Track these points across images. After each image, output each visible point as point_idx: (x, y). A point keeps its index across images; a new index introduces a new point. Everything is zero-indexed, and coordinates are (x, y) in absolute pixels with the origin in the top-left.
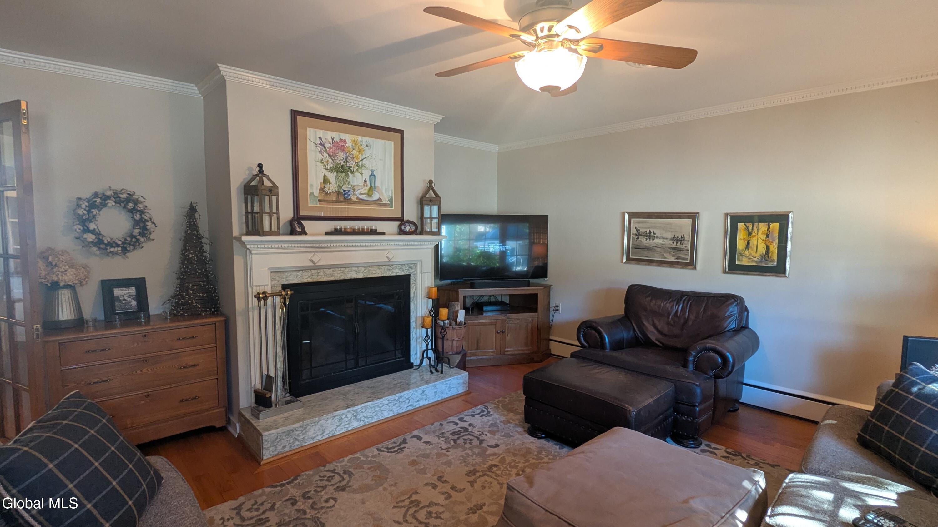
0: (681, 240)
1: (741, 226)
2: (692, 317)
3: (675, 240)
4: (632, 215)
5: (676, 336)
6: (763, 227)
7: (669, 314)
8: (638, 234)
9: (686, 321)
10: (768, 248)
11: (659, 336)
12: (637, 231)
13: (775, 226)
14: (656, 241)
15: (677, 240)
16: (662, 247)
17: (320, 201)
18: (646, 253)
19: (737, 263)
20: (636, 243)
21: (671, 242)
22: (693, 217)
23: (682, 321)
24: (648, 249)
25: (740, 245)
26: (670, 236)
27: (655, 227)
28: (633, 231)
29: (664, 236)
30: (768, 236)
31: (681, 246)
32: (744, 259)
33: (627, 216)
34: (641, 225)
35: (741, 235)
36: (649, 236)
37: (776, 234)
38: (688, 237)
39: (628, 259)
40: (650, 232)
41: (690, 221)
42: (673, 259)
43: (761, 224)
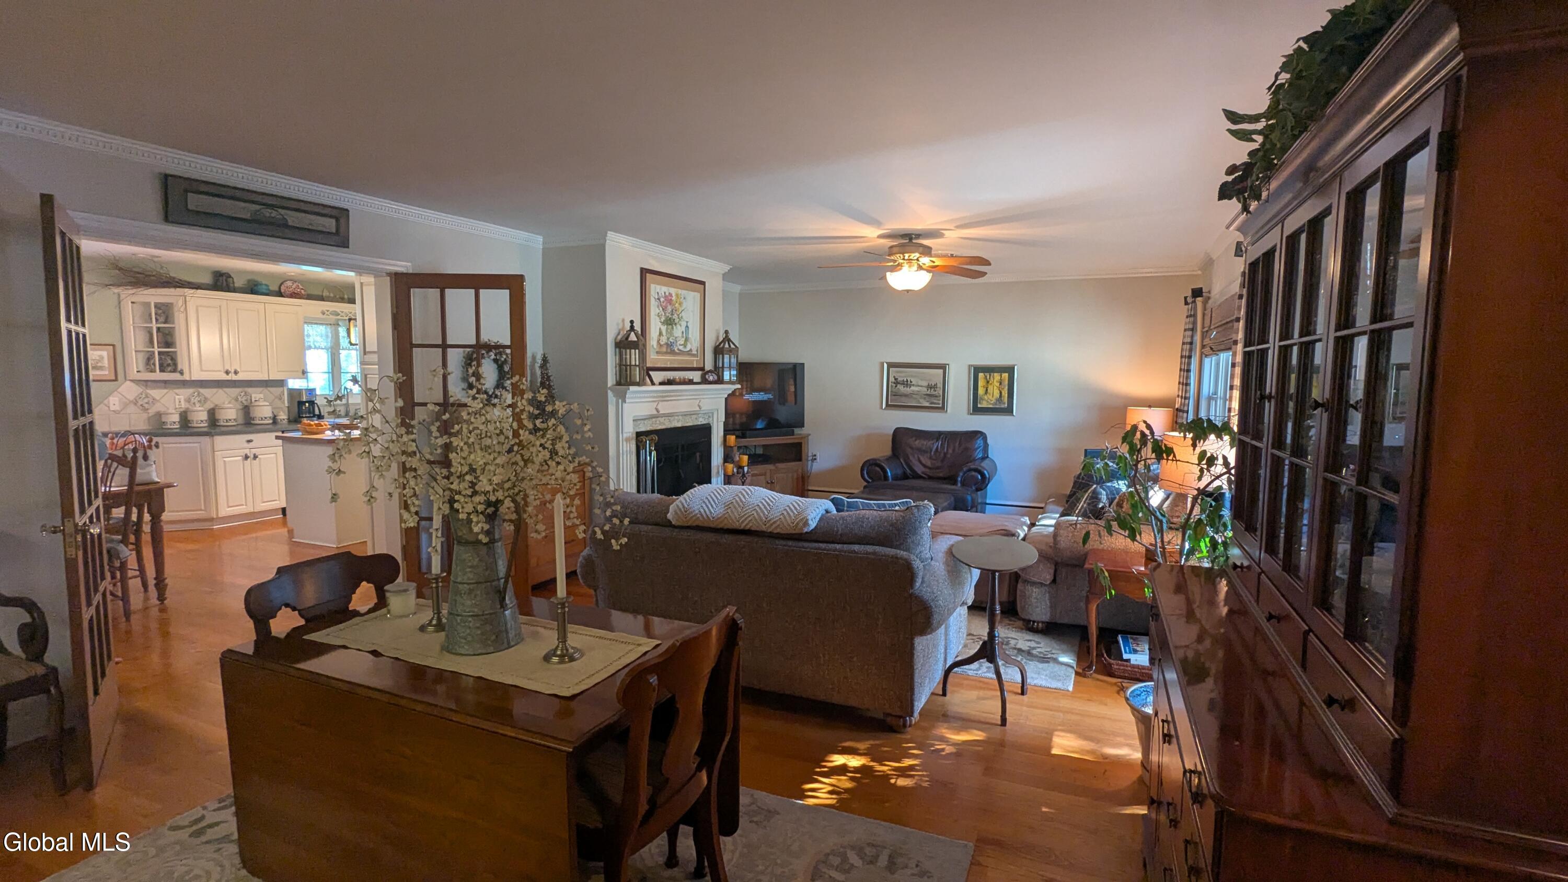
0: (934, 387)
1: (981, 375)
2: (950, 451)
3: (930, 387)
4: (890, 365)
5: (938, 468)
6: (997, 376)
7: (931, 451)
8: (897, 382)
9: (945, 454)
10: (1001, 393)
11: (924, 469)
12: (896, 379)
13: (1006, 375)
14: (913, 388)
15: (931, 388)
16: (918, 393)
17: (657, 353)
18: (903, 399)
19: (979, 406)
20: (894, 390)
21: (926, 389)
22: (943, 367)
23: (942, 455)
24: (906, 396)
25: (981, 391)
26: (925, 384)
27: (912, 376)
28: (892, 379)
29: (920, 384)
30: (1001, 384)
31: (934, 393)
32: (984, 402)
33: (885, 365)
34: (899, 374)
35: (981, 383)
36: (906, 384)
37: (1006, 382)
38: (940, 385)
39: (887, 405)
40: (907, 381)
41: (941, 371)
42: (927, 404)
43: (995, 374)
